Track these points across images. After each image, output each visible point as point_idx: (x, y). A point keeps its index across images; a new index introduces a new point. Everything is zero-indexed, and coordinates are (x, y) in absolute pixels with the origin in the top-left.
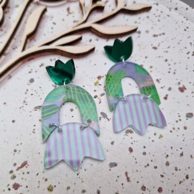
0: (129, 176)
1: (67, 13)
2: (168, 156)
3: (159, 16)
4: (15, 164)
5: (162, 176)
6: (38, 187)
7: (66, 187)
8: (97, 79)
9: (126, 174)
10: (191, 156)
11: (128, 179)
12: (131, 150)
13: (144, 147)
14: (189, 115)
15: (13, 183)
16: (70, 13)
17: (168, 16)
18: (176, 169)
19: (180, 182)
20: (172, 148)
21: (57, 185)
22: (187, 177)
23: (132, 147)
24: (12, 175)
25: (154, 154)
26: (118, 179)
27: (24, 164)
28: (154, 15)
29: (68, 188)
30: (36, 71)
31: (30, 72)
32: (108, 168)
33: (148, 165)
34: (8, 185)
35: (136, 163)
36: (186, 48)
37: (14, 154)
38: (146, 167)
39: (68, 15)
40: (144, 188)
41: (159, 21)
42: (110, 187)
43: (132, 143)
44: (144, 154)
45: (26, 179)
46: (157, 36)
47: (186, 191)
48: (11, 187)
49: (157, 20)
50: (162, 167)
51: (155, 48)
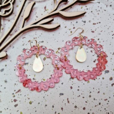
0: (69, 100)
1: (44, 10)
2: (91, 92)
3: (99, 11)
4: (15, 91)
5: (86, 102)
6: (25, 102)
7: (38, 103)
8: (58, 50)
9: (68, 99)
10: (104, 93)
11: (68, 102)
12: (71, 88)
13: (79, 87)
14: (107, 71)
15: (14, 99)
16: (46, 10)
17: (105, 10)
18: (94, 99)
19: (96, 106)
20: (94, 88)
21: (34, 101)
22: (100, 104)
23: (72, 86)
24: (13, 95)
25: (83, 91)
26: (63, 101)
27: (19, 91)
28: (96, 10)
29: (39, 103)
30: (26, 45)
31: (23, 45)
32: (59, 95)
33: (79, 96)
34: (12, 100)
35: (73, 94)
36: (112, 32)
37: (15, 86)
38: (78, 97)
39: (45, 11)
40: (76, 107)
41: (98, 14)
42: (59, 104)
43: (72, 84)
44: (78, 90)
45: (19, 98)
46: (96, 24)
47: (98, 110)
48: (13, 100)
49: (97, 13)
50: (87, 97)
51: (93, 32)
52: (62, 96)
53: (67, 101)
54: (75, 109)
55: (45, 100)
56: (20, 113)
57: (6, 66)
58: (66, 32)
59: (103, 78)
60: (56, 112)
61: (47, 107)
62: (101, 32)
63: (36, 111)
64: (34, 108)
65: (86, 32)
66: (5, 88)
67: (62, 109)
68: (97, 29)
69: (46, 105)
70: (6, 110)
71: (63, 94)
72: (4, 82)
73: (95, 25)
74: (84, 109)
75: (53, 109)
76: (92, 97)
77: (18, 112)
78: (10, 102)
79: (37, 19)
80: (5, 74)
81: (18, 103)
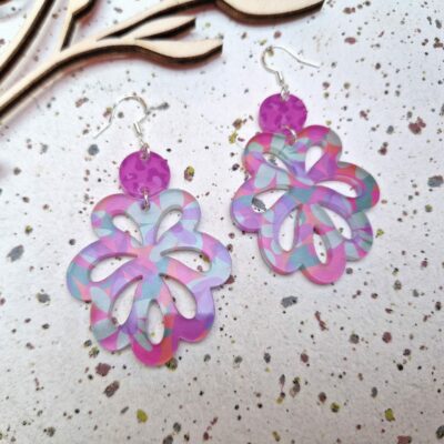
52: (291, 309)
53: (317, 323)
54: (354, 345)
55: (229, 341)
56: (135, 416)
57: (28, 231)
58: (251, 56)
59: (428, 209)
60: (283, 379)
61: (241, 364)
62: (380, 36)
63: (201, 393)
64: (191, 381)
65: (326, 45)
66: (45, 327)
67: (304, 358)
68: (364, 27)
69: (238, 360)
70: (70, 417)
71: (294, 301)
72: (36, 301)
73: (352, 14)
74: (387, 338)
75: (269, 366)
76: (406, 288)
77: (128, 412)
78: (80, 381)
79: (119, 20)
80: (32, 268)
81: (117, 379)
